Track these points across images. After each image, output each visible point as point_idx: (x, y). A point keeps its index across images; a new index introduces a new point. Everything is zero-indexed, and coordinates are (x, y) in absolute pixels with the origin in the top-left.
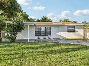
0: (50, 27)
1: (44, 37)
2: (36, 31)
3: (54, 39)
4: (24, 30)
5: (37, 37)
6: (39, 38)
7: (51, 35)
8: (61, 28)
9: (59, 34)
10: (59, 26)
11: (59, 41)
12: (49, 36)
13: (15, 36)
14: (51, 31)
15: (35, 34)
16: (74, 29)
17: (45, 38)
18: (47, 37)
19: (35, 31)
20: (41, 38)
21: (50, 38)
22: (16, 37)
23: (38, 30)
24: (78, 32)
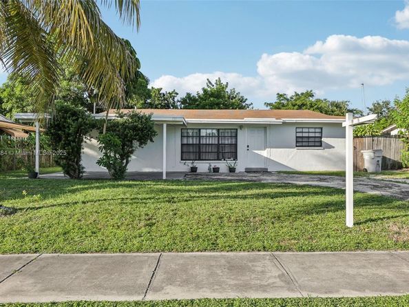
0: (234, 130)
1: (213, 166)
2: (185, 142)
3: (248, 171)
4: (152, 140)
5: (189, 164)
6: (194, 169)
7: (235, 158)
8: (272, 135)
9: (265, 153)
10: (265, 127)
11: (262, 177)
12: (231, 162)
13: (125, 161)
14: (236, 145)
15: (182, 152)
16: (321, 137)
17: (216, 170)
18: (223, 166)
19: (182, 145)
20: (203, 167)
21: (232, 170)
22: (127, 162)
23: (191, 142)
24: (333, 147)
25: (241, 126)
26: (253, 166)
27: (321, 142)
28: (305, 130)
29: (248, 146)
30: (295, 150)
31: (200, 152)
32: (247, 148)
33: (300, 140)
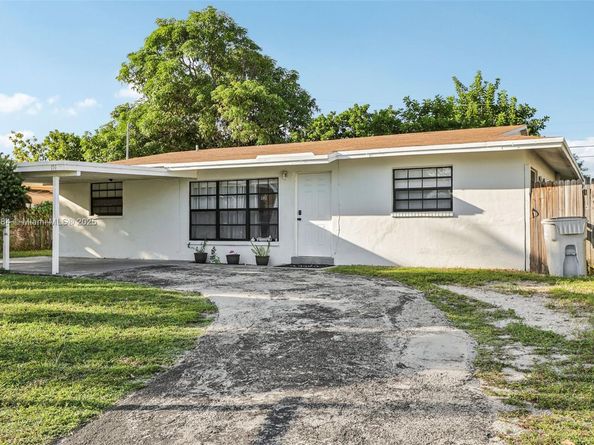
0: (274, 182)
3: (299, 264)
6: (199, 258)
7: (277, 237)
10: (329, 171)
14: (278, 210)
15: (191, 226)
17: (231, 259)
19: (191, 211)
21: (261, 260)
24: (481, 211)
25: (285, 171)
26: (312, 252)
27: (450, 199)
28: (413, 174)
29: (300, 213)
30: (390, 219)
31: (218, 226)
32: (297, 216)
33: (404, 196)
